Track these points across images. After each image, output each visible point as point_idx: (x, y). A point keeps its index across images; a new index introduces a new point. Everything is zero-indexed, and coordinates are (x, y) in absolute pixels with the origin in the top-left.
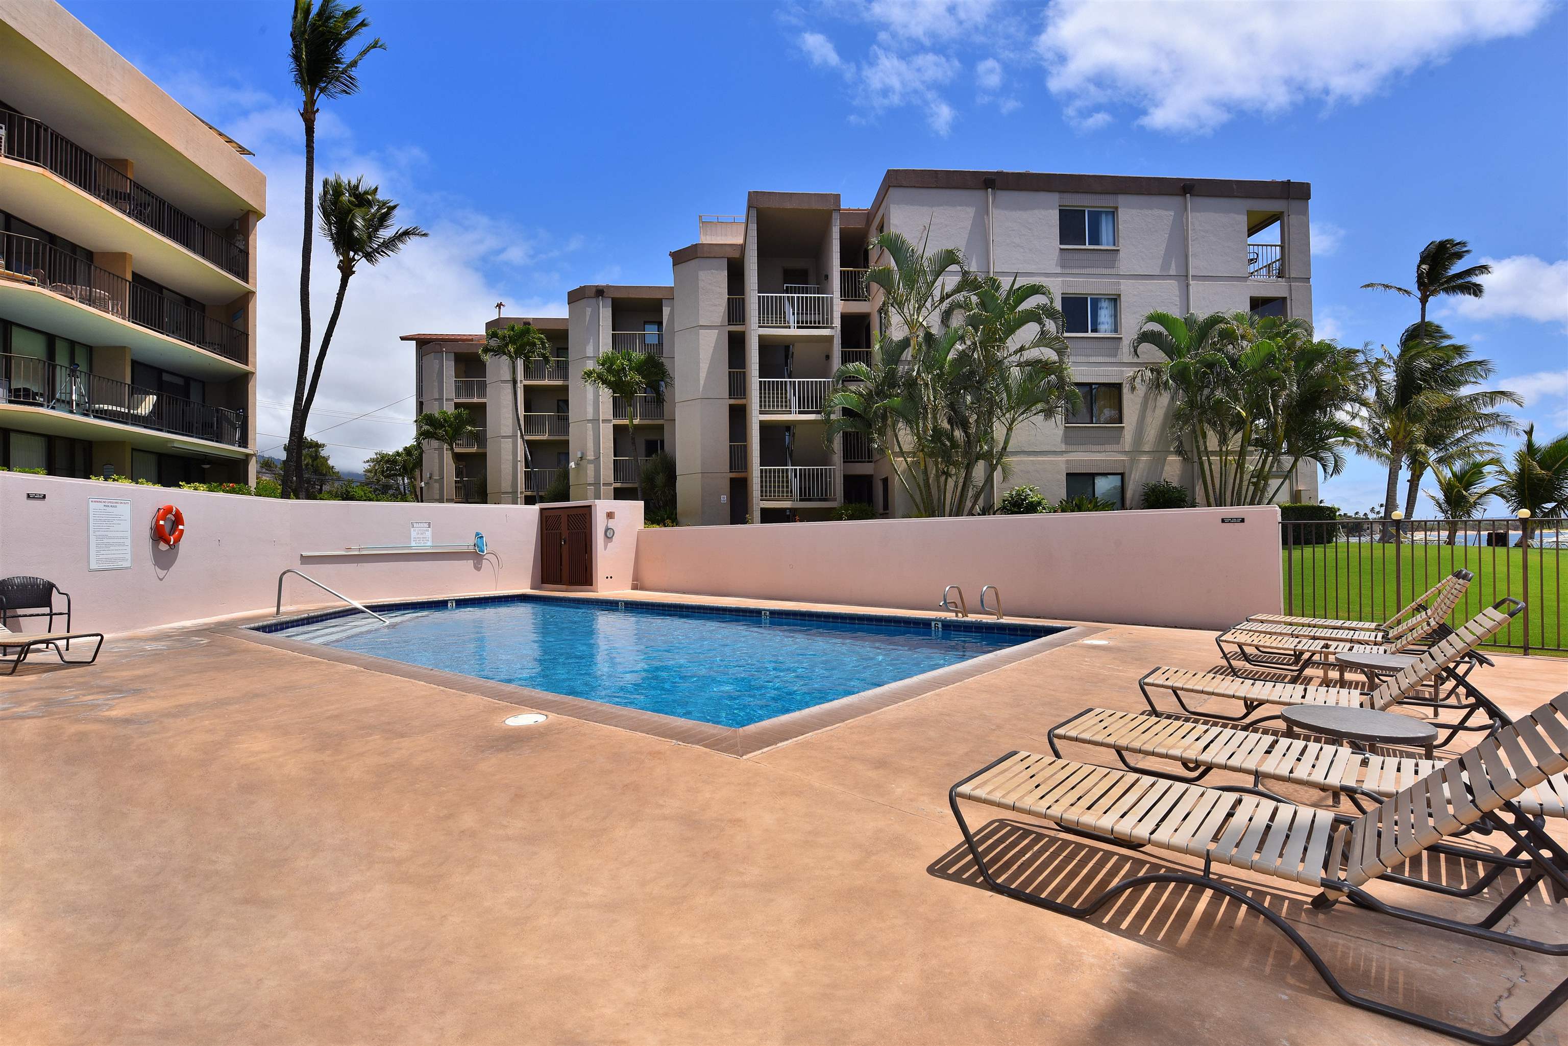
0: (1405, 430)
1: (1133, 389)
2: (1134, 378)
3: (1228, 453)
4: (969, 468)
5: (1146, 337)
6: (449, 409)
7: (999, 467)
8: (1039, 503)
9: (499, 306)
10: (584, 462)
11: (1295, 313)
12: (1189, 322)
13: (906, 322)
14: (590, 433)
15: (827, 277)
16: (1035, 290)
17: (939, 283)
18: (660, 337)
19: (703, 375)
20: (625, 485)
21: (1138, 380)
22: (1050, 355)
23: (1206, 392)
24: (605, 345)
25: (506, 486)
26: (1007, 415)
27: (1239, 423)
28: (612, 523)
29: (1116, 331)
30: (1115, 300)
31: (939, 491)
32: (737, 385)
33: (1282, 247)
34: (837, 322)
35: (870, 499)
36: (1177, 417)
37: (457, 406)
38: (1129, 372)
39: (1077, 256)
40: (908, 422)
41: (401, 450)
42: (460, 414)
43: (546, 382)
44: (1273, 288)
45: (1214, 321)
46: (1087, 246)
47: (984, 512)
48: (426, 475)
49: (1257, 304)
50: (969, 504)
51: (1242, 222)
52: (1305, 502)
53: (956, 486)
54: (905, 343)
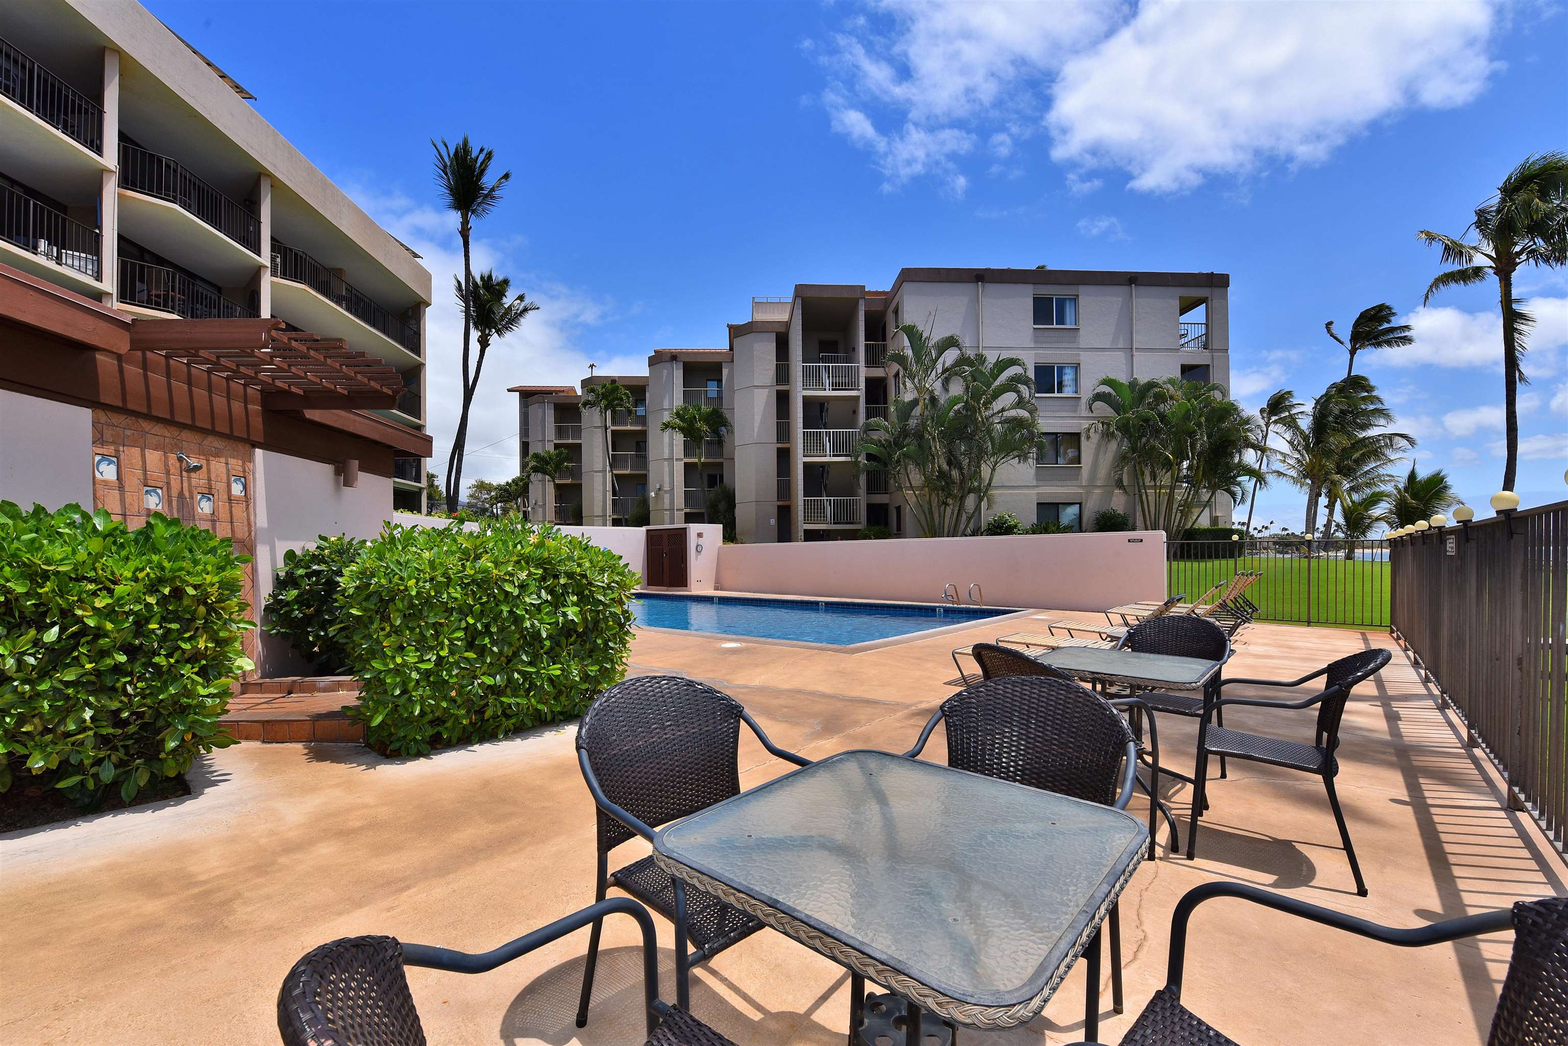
0: (1320, 465)
1: (1088, 438)
2: (1089, 430)
3: (1161, 487)
4: (962, 499)
5: (1098, 397)
6: (550, 448)
7: (985, 499)
8: (1015, 526)
9: (592, 366)
10: (661, 493)
11: (1215, 378)
12: (1133, 384)
13: (916, 387)
14: (666, 469)
15: (854, 349)
16: (1013, 362)
17: (941, 360)
18: (720, 393)
19: (757, 424)
20: (693, 511)
21: (1092, 430)
22: (1023, 413)
23: (1144, 440)
24: (678, 401)
25: (598, 511)
26: (992, 459)
27: (1168, 465)
28: (701, 541)
29: (1076, 392)
30: (1076, 367)
31: (940, 516)
32: (783, 431)
33: (1207, 325)
34: (862, 385)
35: (886, 524)
36: (1122, 459)
37: (557, 446)
38: (1085, 424)
39: (1046, 333)
40: (918, 464)
41: (510, 481)
42: (561, 453)
43: (629, 428)
44: (1198, 357)
45: (1151, 385)
46: (1055, 326)
47: (974, 534)
48: (532, 501)
49: (1186, 370)
50: (962, 526)
51: (1176, 305)
52: (1221, 526)
53: (953, 513)
54: (915, 403)
